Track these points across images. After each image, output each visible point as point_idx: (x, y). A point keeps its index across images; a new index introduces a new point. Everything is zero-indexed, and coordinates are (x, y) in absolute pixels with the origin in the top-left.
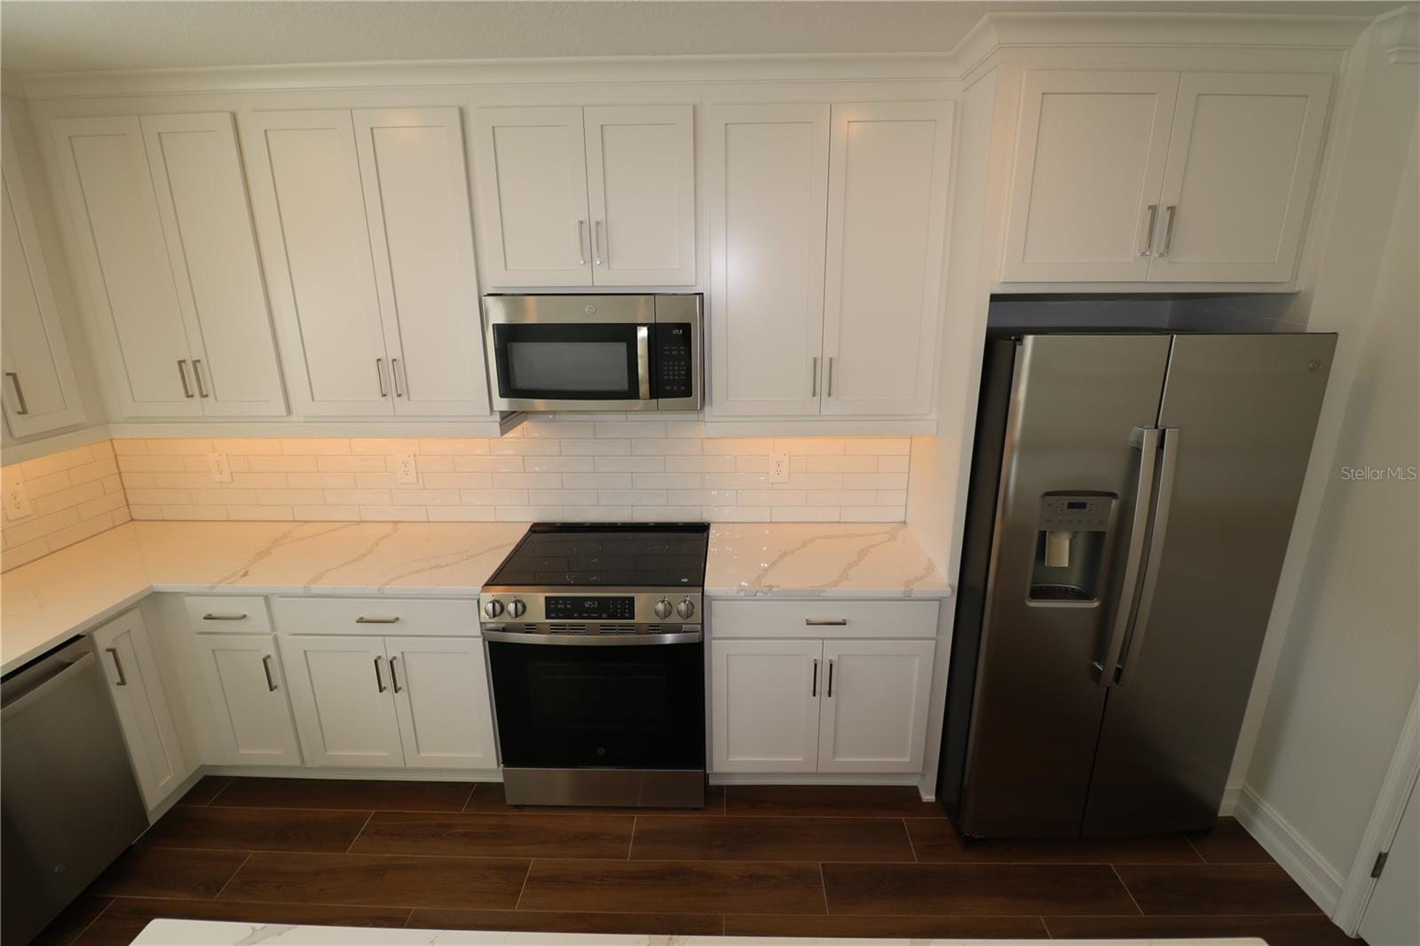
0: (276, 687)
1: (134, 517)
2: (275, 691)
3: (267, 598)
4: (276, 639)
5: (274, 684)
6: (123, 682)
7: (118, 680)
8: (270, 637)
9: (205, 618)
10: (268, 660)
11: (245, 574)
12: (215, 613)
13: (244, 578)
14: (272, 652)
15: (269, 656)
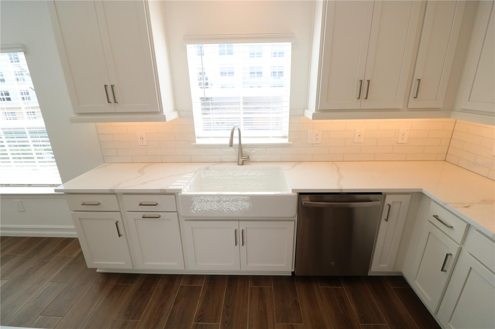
0: (446, 271)
1: (447, 160)
2: (443, 272)
3: (469, 226)
4: (460, 250)
5: (445, 269)
6: (387, 220)
7: (386, 218)
8: (458, 246)
9: (434, 216)
10: (449, 256)
11: (468, 207)
12: (440, 217)
13: (465, 209)
14: (454, 254)
15: (451, 255)
